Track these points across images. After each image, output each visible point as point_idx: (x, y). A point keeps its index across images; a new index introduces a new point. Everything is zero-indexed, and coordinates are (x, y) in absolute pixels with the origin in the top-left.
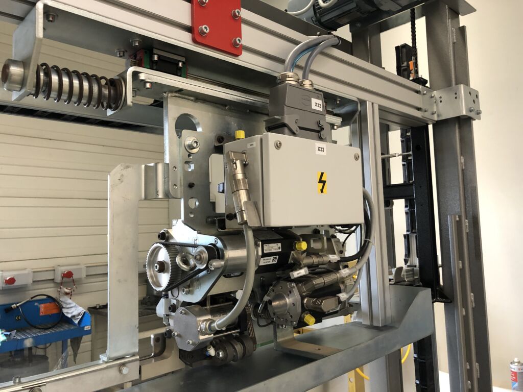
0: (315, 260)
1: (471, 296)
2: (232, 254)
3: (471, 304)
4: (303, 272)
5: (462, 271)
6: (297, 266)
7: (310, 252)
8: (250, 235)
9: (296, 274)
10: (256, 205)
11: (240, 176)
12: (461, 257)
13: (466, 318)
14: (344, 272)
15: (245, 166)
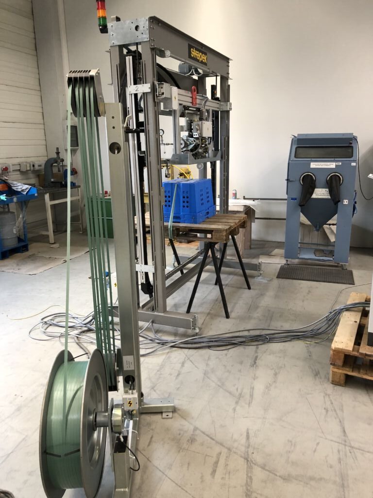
1: (226, 157)
7: (205, 142)
11: (198, 128)
13: (225, 162)
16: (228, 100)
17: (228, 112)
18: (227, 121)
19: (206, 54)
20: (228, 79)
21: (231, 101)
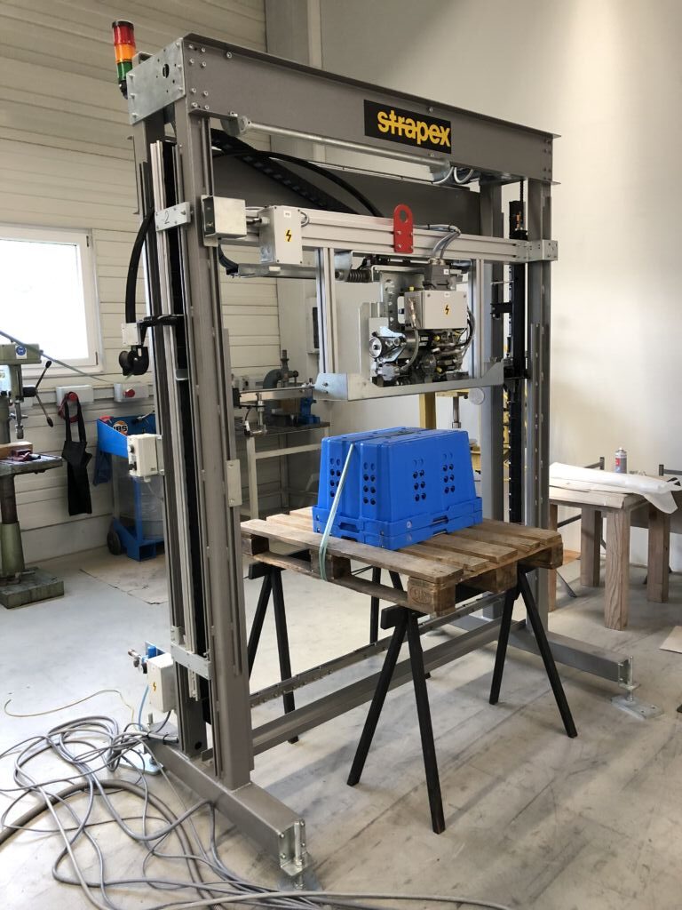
0: (443, 345)
1: (542, 374)
2: (409, 340)
3: (541, 379)
4: (437, 349)
5: (538, 359)
6: (435, 347)
7: (441, 341)
8: (417, 333)
9: (434, 350)
10: (419, 321)
11: (412, 308)
12: (537, 350)
13: (538, 387)
14: (457, 351)
15: (414, 304)
16: (547, 236)
17: (545, 264)
18: (543, 287)
19: (446, 125)
20: (550, 185)
21: (554, 237)
